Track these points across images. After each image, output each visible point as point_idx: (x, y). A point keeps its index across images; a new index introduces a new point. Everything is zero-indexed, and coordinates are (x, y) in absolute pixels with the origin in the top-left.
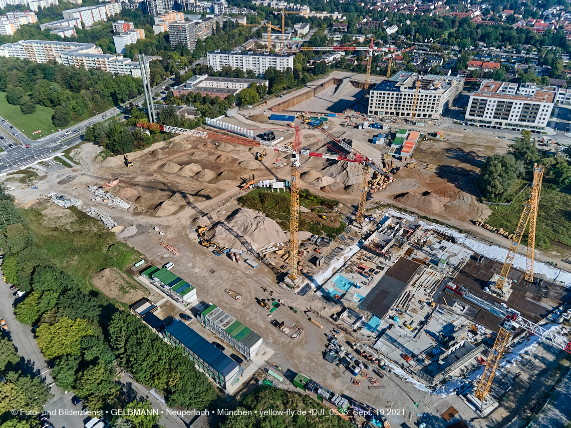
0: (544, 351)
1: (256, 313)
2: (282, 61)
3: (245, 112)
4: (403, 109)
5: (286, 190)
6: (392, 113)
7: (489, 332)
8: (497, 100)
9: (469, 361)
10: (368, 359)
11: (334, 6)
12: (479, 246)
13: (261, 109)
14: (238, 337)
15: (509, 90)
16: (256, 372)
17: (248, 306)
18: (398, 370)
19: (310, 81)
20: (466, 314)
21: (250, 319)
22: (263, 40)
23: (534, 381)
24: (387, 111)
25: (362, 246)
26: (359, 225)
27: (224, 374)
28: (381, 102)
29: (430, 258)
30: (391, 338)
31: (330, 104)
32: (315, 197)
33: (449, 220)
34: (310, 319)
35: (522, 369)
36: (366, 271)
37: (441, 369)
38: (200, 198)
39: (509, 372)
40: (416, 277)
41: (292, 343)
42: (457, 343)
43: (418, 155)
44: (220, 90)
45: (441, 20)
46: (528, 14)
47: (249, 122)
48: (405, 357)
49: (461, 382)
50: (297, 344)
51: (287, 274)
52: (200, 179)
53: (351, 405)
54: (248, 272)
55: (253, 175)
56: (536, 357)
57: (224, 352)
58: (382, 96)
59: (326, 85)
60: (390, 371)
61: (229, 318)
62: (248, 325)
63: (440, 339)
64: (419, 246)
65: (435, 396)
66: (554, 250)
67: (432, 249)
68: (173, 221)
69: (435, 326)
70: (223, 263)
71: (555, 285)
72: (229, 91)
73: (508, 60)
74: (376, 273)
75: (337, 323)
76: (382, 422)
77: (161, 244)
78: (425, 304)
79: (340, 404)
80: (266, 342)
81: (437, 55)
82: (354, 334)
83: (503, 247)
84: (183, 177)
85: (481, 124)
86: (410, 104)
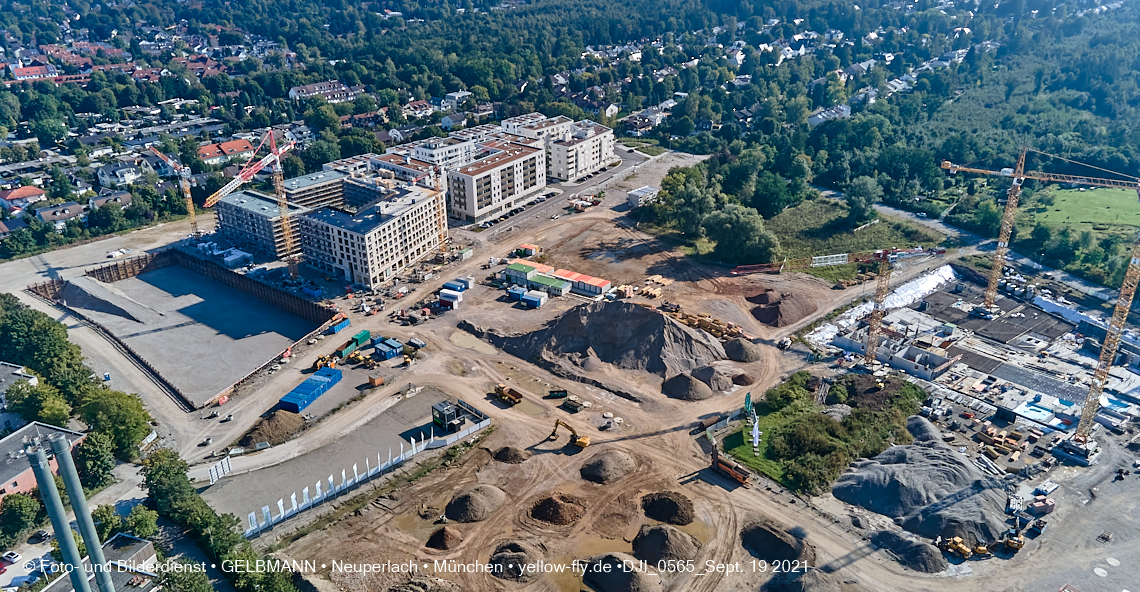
4: (411, 246)
6: (400, 262)
8: (499, 169)
24: (393, 262)
28: (383, 251)
58: (382, 236)
85: (496, 216)
86: (416, 231)
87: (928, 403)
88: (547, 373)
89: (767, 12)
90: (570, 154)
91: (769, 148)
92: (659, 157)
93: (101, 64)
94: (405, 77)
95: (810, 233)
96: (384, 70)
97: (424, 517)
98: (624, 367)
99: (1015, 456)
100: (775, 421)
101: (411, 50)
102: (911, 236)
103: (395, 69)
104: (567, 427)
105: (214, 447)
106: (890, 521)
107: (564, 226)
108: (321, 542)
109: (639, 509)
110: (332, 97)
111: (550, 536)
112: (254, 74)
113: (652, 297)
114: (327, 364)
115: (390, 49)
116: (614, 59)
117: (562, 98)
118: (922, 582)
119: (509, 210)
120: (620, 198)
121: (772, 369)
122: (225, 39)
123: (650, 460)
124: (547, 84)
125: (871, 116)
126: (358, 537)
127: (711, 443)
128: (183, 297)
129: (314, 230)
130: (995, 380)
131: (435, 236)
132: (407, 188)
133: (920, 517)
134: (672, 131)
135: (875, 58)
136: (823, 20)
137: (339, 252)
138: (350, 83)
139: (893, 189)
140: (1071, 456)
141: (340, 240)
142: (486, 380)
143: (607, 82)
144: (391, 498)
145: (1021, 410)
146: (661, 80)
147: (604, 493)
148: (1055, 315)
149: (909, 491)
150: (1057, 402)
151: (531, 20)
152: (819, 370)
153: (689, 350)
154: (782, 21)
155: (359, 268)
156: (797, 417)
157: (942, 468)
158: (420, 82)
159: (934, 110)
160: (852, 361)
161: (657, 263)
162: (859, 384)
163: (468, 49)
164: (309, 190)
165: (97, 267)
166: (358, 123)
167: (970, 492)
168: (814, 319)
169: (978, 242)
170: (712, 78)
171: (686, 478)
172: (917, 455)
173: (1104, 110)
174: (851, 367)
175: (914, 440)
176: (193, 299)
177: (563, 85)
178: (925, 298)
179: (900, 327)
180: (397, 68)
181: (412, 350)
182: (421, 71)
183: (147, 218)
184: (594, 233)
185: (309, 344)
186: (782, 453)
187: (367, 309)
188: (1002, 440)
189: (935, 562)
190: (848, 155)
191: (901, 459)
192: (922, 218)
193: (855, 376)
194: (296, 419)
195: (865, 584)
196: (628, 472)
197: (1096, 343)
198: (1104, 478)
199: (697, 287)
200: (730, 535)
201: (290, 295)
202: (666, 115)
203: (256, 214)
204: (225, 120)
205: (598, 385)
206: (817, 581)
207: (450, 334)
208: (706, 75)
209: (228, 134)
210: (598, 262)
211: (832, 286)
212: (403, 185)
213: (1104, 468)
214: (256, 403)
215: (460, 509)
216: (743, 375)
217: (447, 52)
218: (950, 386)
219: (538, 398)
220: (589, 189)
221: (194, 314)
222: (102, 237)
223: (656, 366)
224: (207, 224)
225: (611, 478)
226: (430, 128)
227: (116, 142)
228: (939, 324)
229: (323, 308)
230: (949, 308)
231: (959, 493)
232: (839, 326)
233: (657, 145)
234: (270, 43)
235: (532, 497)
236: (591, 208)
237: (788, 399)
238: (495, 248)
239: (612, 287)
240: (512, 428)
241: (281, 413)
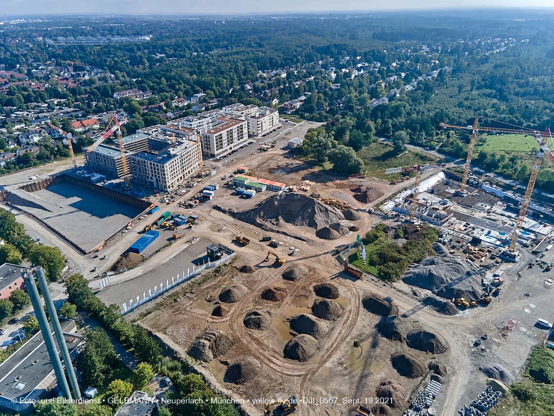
4: (185, 169)
6: (181, 178)
24: (178, 178)
28: (173, 172)
85: (225, 154)
86: (188, 162)
87: (441, 236)
88: (260, 229)
89: (344, 53)
90: (259, 123)
91: (353, 118)
92: (300, 124)
93: (13, 82)
94: (172, 87)
95: (377, 159)
96: (161, 83)
97: (209, 301)
98: (297, 225)
99: (483, 259)
100: (371, 248)
101: (173, 73)
102: (423, 158)
103: (166, 83)
104: (274, 254)
105: (99, 272)
106: (430, 292)
107: (258, 159)
108: (159, 316)
109: (312, 292)
110: (136, 97)
111: (271, 307)
112: (94, 86)
113: (306, 191)
114: (150, 229)
115: (162, 73)
116: (273, 77)
117: (251, 96)
118: (448, 320)
119: (231, 151)
120: (285, 144)
121: (367, 223)
122: (76, 68)
123: (314, 268)
124: (243, 89)
125: (399, 103)
126: (177, 313)
127: (342, 260)
128: (71, 198)
129: (137, 163)
130: (469, 224)
131: (196, 164)
132: (182, 141)
133: (444, 290)
134: (306, 111)
135: (397, 75)
136: (370, 57)
137: (151, 174)
138: (144, 90)
139: (413, 137)
140: (508, 258)
141: (151, 168)
142: (231, 234)
143: (272, 88)
144: (191, 293)
145: (482, 238)
146: (297, 87)
147: (295, 285)
148: (492, 194)
149: (438, 277)
150: (498, 233)
151: (230, 58)
152: (389, 223)
153: (327, 216)
154: (351, 58)
155: (161, 181)
156: (382, 245)
157: (452, 266)
158: (180, 89)
159: (427, 99)
160: (404, 218)
161: (306, 174)
162: (409, 229)
163: (201, 73)
164: (132, 143)
165: (25, 184)
166: (151, 110)
167: (465, 277)
168: (384, 199)
169: (454, 161)
170: (321, 86)
171: (333, 277)
172: (440, 261)
173: (503, 98)
174: (403, 221)
175: (436, 254)
176: (76, 199)
177: (250, 90)
178: (433, 187)
179: (423, 201)
180: (167, 82)
181: (192, 221)
182: (180, 84)
183: (48, 159)
184: (274, 161)
185: (140, 219)
186: (377, 263)
187: (167, 201)
188: (476, 252)
189: (453, 310)
190: (390, 121)
191: (433, 263)
192: (427, 150)
193: (406, 225)
194: (139, 256)
195: (422, 322)
196: (305, 275)
197: (512, 206)
198: (524, 267)
199: (326, 185)
200: (357, 302)
201: (127, 196)
202: (301, 103)
203: (106, 156)
204: (82, 109)
205: (285, 234)
206: (401, 322)
207: (210, 212)
208: (318, 84)
209: (84, 116)
210: (278, 175)
211: (390, 183)
212: (180, 140)
213: (523, 263)
214: (117, 249)
215: (226, 296)
216: (354, 227)
217: (191, 74)
218: (449, 228)
219: (257, 241)
220: (269, 140)
221: (78, 206)
222: (25, 169)
223: (312, 224)
224: (80, 161)
225: (297, 278)
226: (188, 112)
227: (26, 121)
228: (441, 199)
229: (145, 201)
230: (444, 192)
231: (460, 277)
232: (395, 202)
233: (299, 118)
234: (100, 70)
235: (260, 289)
236: (271, 149)
237: (376, 237)
238: (226, 169)
239: (286, 187)
240: (246, 256)
241: (131, 253)
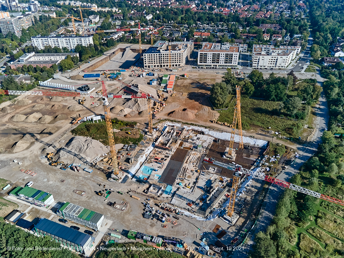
0: (256, 183)
1: (96, 201)
2: (85, 40)
3: (66, 75)
4: (164, 63)
5: (102, 120)
6: (158, 66)
7: (229, 179)
8: (212, 53)
9: (222, 197)
10: (169, 211)
11: (112, 4)
12: (217, 134)
13: (77, 72)
14: (87, 219)
15: (217, 47)
16: (103, 237)
17: (91, 198)
18: (187, 213)
19: (106, 51)
20: (216, 172)
21: (93, 205)
22: (70, 27)
23: (253, 199)
24: (155, 65)
25: (155, 146)
26: (151, 134)
27: (82, 245)
28: (151, 60)
29: (193, 146)
30: (179, 195)
31: (121, 64)
32: (122, 122)
33: (199, 122)
34: (131, 196)
35: (247, 195)
36: (159, 160)
37: (209, 206)
38: (44, 135)
39: (241, 198)
40: (187, 157)
41: (122, 214)
42: (214, 189)
43: (177, 88)
44: (46, 62)
45: (176, 10)
46: (219, 5)
47: (70, 81)
48: (188, 204)
49: (220, 210)
50: (126, 213)
51: (112, 172)
52: (42, 123)
53: (164, 240)
54: (86, 177)
55: (79, 114)
56: (252, 186)
57: (80, 231)
58: (151, 56)
59: (116, 53)
60: (182, 215)
61: (79, 208)
62: (93, 209)
63: (205, 189)
64: (186, 140)
65: (208, 222)
66: (252, 129)
67: (193, 140)
68: (27, 153)
69: (202, 183)
70: (68, 174)
71: (255, 147)
72: (53, 62)
73: (213, 31)
74: (165, 160)
75: (148, 194)
76: (183, 245)
77: (21, 171)
78: (194, 172)
79: (157, 241)
80: (106, 217)
81: (177, 30)
82: (159, 198)
83: (228, 132)
84: (30, 123)
90: (255, 58)
92: (305, 73)
128: (134, 59)
132: (182, 49)
194: (82, 78)
216: (127, 115)
218: (153, 151)
229: (131, 67)
